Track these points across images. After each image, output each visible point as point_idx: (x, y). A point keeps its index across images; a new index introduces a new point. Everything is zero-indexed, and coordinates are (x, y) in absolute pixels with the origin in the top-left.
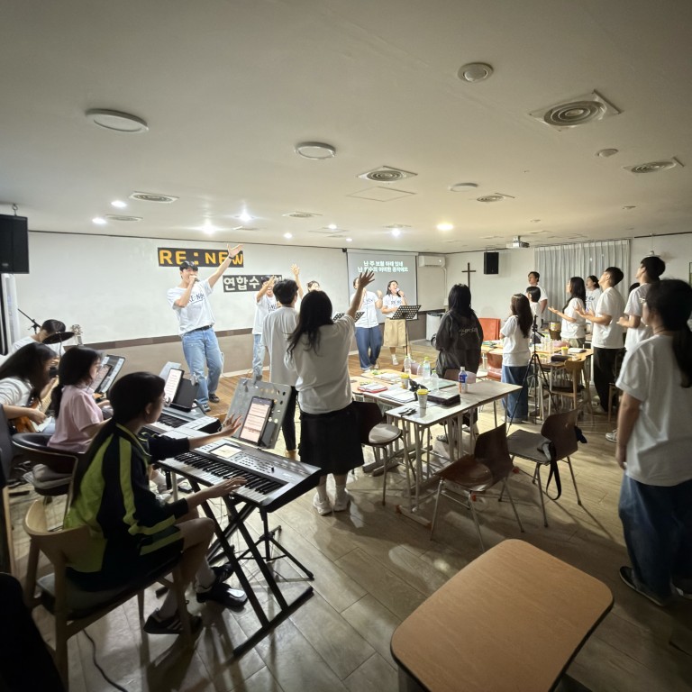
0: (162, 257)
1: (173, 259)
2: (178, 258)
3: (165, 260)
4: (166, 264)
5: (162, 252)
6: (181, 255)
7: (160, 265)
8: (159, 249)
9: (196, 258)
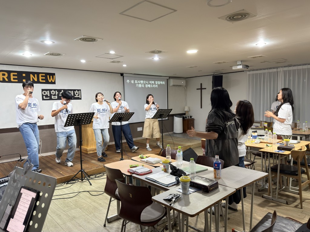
1: (9, 77)
2: (12, 77)
3: (3, 78)
4: (4, 81)
5: (1, 73)
9: (24, 78)
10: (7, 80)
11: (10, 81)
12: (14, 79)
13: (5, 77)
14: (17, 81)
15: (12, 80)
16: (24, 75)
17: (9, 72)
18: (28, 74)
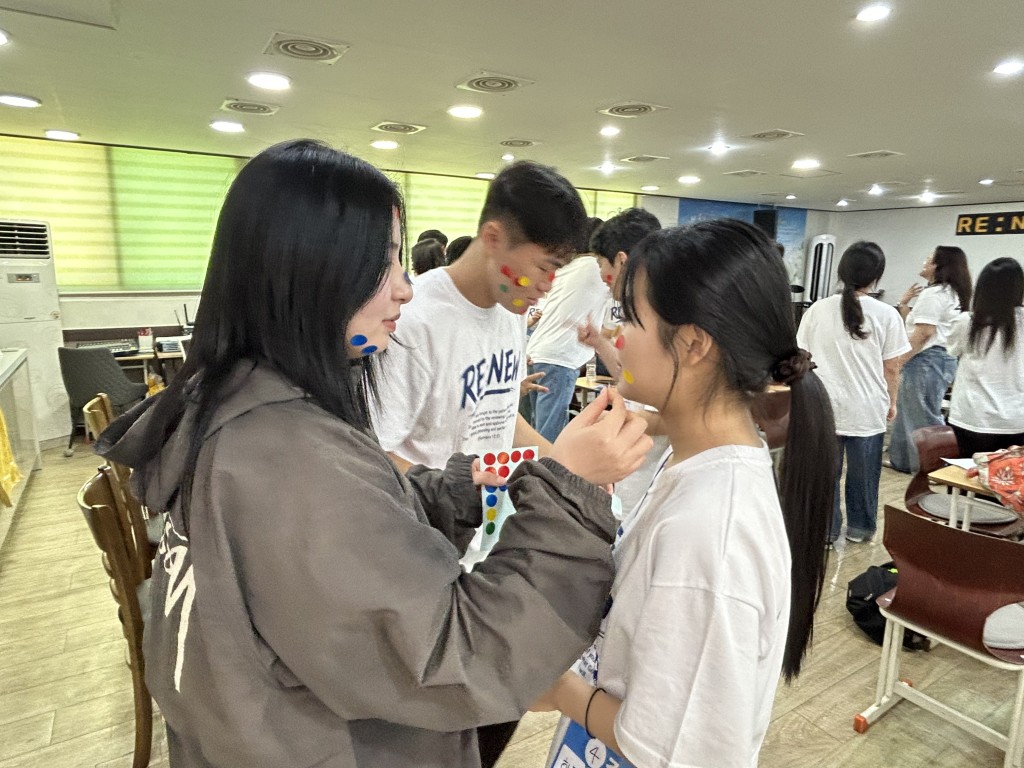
0: (961, 225)
1: (973, 226)
2: (978, 224)
3: (964, 229)
4: (964, 233)
5: (963, 219)
6: (983, 222)
7: (958, 234)
8: (961, 216)
9: (1000, 224)
10: (968, 230)
11: (973, 233)
12: (982, 228)
13: (966, 226)
14: (984, 231)
15: (977, 230)
16: (1001, 219)
17: (974, 217)
18: (1009, 216)
